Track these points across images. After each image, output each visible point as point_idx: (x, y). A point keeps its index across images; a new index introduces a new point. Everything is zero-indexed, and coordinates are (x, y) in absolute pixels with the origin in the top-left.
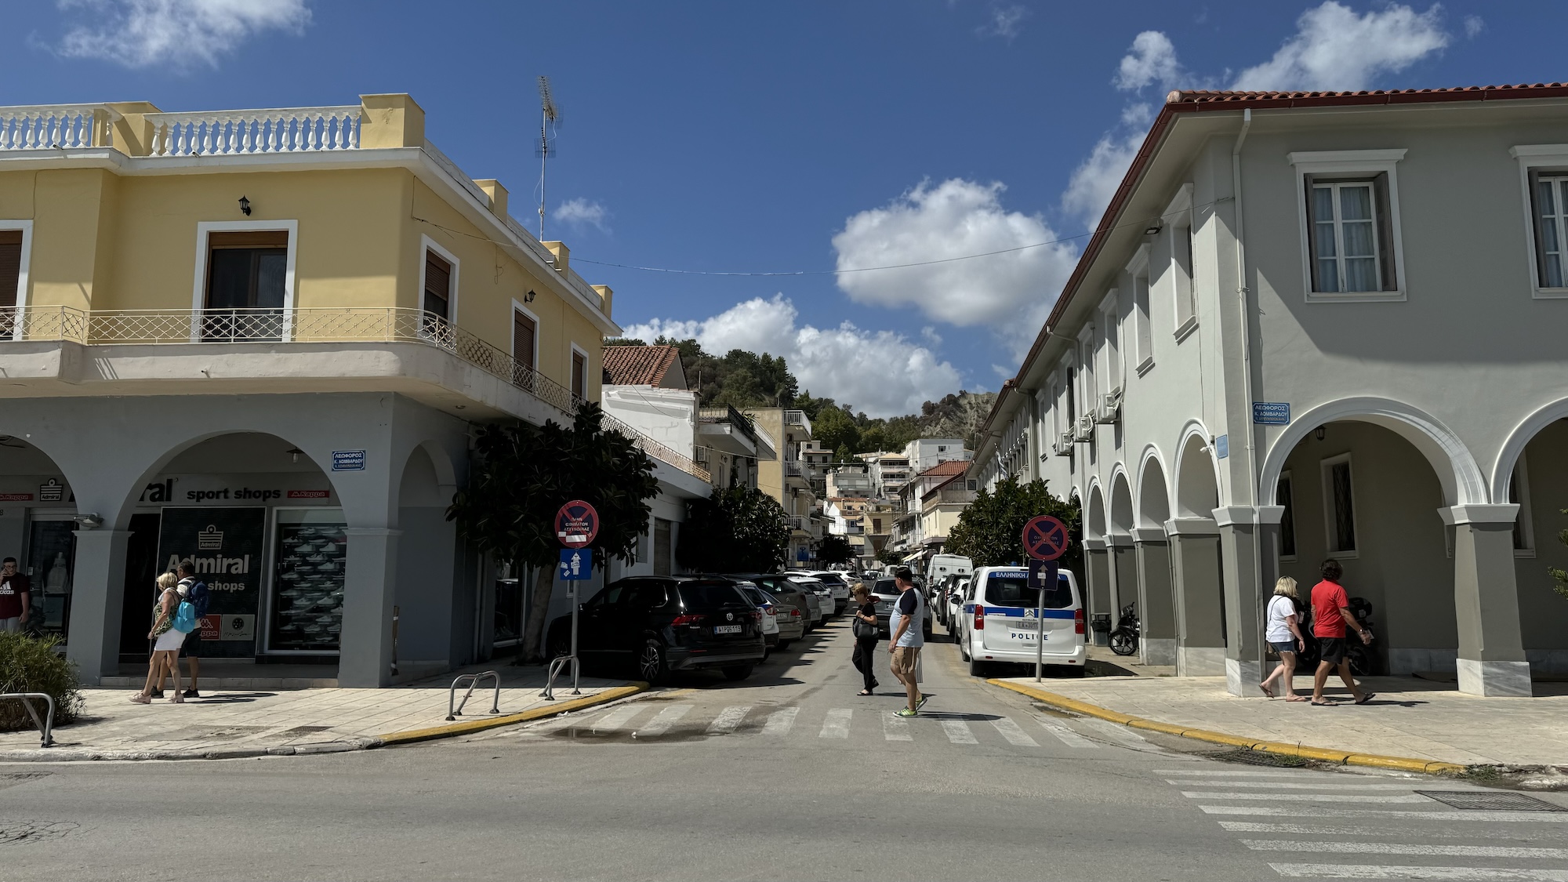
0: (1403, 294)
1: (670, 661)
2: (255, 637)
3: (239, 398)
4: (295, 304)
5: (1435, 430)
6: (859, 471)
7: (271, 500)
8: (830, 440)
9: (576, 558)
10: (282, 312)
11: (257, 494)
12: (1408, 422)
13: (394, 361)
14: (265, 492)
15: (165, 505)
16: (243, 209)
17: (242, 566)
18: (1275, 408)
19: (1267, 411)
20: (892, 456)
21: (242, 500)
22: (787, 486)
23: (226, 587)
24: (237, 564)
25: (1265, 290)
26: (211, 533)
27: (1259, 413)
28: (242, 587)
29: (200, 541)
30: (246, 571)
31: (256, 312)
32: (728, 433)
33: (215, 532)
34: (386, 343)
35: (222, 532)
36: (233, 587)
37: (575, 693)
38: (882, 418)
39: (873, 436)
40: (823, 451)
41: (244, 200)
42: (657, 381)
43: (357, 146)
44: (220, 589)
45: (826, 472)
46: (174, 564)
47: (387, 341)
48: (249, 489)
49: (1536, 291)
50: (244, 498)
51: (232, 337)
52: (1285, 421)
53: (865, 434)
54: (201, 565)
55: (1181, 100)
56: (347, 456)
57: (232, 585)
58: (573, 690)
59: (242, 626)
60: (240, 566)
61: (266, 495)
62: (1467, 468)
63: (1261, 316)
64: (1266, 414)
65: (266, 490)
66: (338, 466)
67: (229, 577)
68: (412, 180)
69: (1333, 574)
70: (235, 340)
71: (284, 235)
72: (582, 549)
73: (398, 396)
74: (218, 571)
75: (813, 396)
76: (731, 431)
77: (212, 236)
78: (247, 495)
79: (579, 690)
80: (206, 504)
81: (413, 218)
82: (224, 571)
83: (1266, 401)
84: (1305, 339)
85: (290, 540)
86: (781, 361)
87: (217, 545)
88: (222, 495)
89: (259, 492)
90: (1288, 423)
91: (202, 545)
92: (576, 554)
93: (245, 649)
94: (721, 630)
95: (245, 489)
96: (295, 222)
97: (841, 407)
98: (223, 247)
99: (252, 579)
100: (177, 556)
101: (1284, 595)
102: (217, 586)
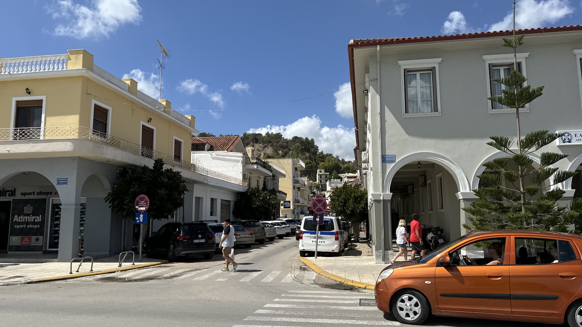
0: (440, 113)
1: (176, 253)
2: (43, 244)
3: (26, 160)
4: (45, 125)
5: (451, 164)
6: (339, 180)
7: (49, 195)
8: (330, 169)
9: (142, 216)
10: (40, 128)
11: (44, 193)
12: (440, 161)
13: (72, 145)
14: (47, 192)
15: (13, 198)
16: (27, 92)
17: (39, 219)
18: (390, 157)
19: (387, 158)
20: (351, 175)
21: (39, 195)
22: (294, 187)
23: (33, 226)
24: (37, 218)
25: (387, 112)
26: (28, 207)
27: (384, 159)
28: (39, 226)
29: (25, 210)
30: (40, 221)
31: (27, 129)
32: (256, 168)
33: (30, 207)
34: (69, 139)
35: (32, 207)
36: (36, 226)
37: (133, 264)
38: (351, 161)
39: (346, 167)
40: (326, 173)
41: (27, 89)
42: (230, 149)
43: (67, 68)
44: (31, 227)
45: (326, 181)
46: (16, 218)
47: (70, 138)
48: (42, 192)
49: (490, 110)
50: (40, 195)
51: (18, 138)
52: (393, 161)
53: (343, 167)
54: (25, 219)
55: (354, 43)
56: (61, 180)
57: (35, 226)
58: (132, 263)
59: (39, 240)
60: (38, 219)
61: (47, 194)
62: (462, 178)
63: (386, 123)
64: (387, 159)
65: (48, 192)
66: (58, 183)
67: (34, 223)
68: (87, 80)
69: (417, 218)
70: (19, 139)
71: (41, 101)
72: (144, 212)
73: (79, 158)
74: (31, 221)
75: (325, 153)
76: (257, 167)
77: (18, 102)
78: (41, 194)
79: (135, 263)
80: (27, 197)
81: (87, 93)
82: (33, 221)
83: (387, 154)
84: (402, 131)
85: (57, 210)
86: (312, 140)
87: (31, 212)
88: (32, 194)
89: (45, 192)
90: (395, 162)
91: (26, 212)
92: (142, 214)
93: (39, 248)
94: (196, 241)
95: (40, 192)
96: (45, 96)
97: (335, 157)
98: (21, 106)
99: (42, 223)
100: (17, 216)
101: (401, 226)
102: (31, 226)
